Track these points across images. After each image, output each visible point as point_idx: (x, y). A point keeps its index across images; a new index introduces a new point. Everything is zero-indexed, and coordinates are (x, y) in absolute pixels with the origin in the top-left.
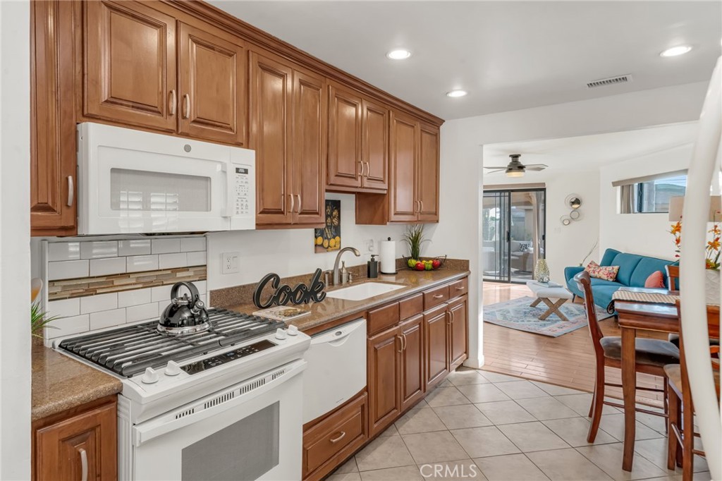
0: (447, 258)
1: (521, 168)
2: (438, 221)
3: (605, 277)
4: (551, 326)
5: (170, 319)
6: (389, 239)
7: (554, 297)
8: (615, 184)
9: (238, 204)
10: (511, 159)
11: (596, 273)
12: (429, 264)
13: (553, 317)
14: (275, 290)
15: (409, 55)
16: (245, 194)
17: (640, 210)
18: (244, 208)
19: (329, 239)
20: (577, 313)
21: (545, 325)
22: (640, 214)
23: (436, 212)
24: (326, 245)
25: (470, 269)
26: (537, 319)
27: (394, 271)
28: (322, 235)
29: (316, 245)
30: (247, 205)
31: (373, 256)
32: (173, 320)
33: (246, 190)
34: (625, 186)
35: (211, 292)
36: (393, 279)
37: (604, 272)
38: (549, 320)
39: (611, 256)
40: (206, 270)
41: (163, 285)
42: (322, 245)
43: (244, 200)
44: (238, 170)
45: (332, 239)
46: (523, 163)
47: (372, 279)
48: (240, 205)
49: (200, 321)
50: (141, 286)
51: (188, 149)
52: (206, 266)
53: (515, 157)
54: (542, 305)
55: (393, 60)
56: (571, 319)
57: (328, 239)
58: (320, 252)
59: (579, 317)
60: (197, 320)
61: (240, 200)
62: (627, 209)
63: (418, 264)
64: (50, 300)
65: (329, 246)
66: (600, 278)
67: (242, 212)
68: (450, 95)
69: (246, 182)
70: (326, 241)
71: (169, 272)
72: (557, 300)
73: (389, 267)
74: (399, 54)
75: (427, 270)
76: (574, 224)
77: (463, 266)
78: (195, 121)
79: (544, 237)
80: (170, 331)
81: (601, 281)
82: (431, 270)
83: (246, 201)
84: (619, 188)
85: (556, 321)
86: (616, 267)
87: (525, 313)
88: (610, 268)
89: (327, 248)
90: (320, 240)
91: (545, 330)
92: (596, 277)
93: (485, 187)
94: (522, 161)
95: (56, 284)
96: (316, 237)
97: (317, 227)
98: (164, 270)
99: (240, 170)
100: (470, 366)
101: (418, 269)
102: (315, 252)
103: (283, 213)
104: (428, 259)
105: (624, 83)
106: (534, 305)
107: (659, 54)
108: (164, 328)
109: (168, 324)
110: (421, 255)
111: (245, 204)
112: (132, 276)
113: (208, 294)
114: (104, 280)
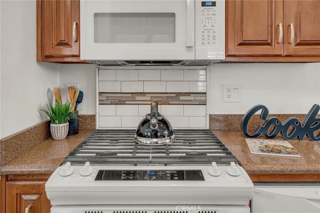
9: (203, 36)
14: (264, 121)
16: (212, 26)
18: (211, 38)
30: (214, 36)
33: (213, 21)
35: (210, 115)
40: (206, 97)
41: (169, 104)
43: (211, 31)
44: (204, 4)
48: (206, 36)
52: (205, 93)
61: (206, 31)
64: (99, 104)
67: (209, 43)
69: (213, 15)
71: (174, 95)
83: (214, 32)
95: (103, 95)
98: (170, 93)
103: (269, 44)
111: (212, 35)
112: (147, 95)
113: (208, 116)
114: (130, 95)
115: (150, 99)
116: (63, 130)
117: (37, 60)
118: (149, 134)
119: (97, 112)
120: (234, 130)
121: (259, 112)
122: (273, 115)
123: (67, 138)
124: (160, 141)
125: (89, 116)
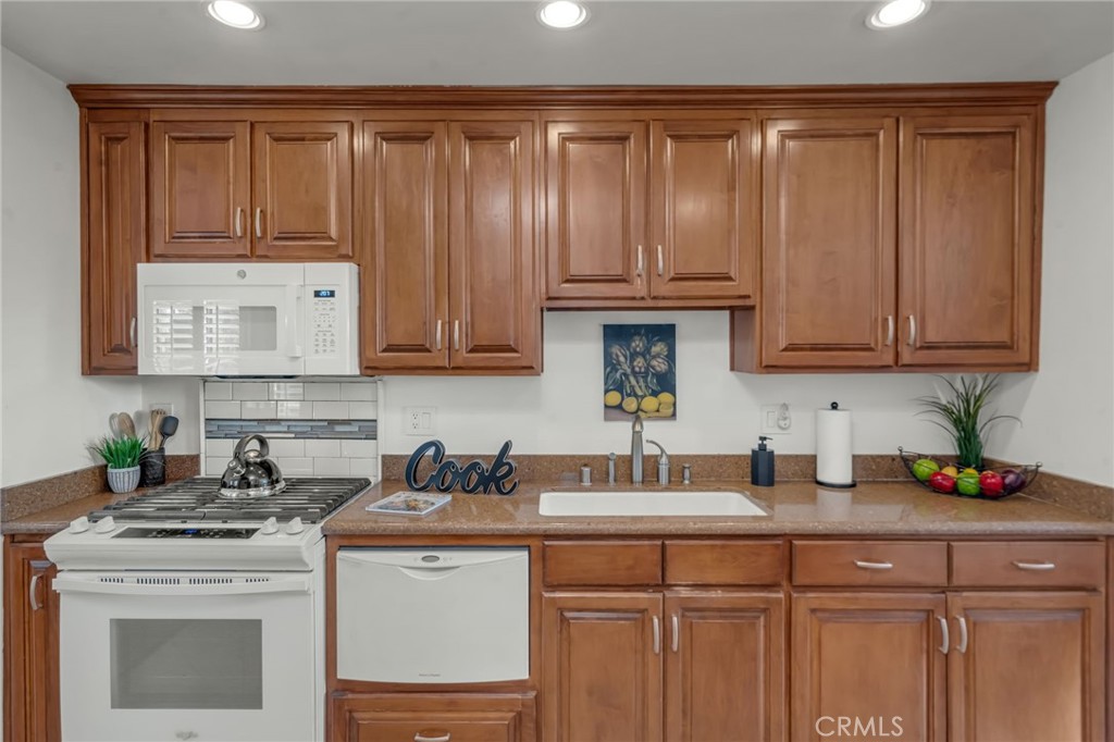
6: (834, 406)
9: (317, 340)
16: (330, 326)
18: (328, 344)
19: (640, 398)
24: (630, 407)
27: (848, 480)
28: (621, 389)
29: (606, 407)
30: (332, 341)
31: (763, 439)
33: (331, 319)
35: (383, 456)
40: (376, 427)
41: (318, 438)
42: (621, 407)
43: (328, 334)
44: (317, 294)
45: (649, 398)
48: (321, 340)
50: (293, 435)
51: (242, 274)
52: (375, 421)
57: (636, 396)
58: (615, 420)
61: (321, 334)
64: (207, 438)
65: (639, 410)
67: (325, 351)
69: (331, 309)
70: (631, 400)
71: (326, 424)
78: (276, 238)
83: (332, 335)
89: (634, 413)
90: (615, 398)
95: (213, 422)
96: (606, 391)
98: (317, 420)
99: (323, 293)
102: (606, 420)
103: (429, 351)
111: (329, 339)
112: (283, 423)
113: (380, 458)
114: (256, 423)
115: (286, 429)
116: (126, 479)
117: (83, 374)
118: (236, 483)
119: (203, 450)
120: (398, 481)
121: (431, 452)
122: (449, 456)
123: (137, 490)
124: (252, 492)
125: (188, 456)
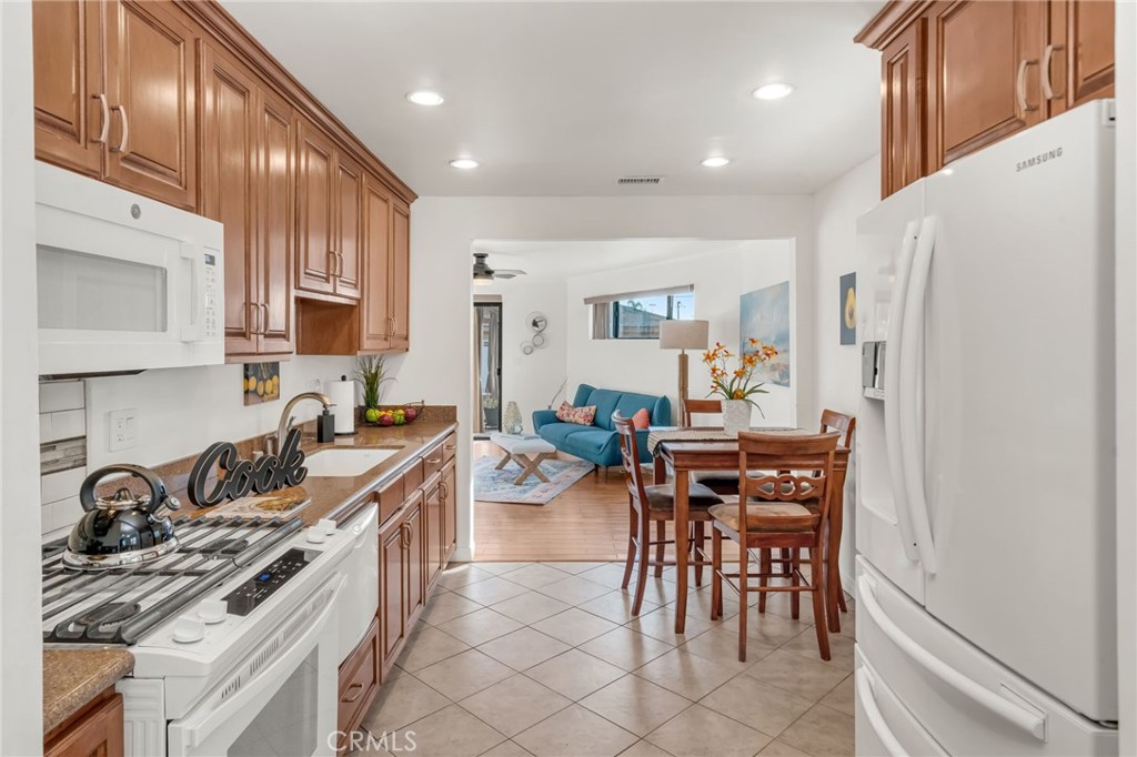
0: (426, 404)
1: (489, 273)
2: (407, 350)
3: (581, 421)
4: (533, 491)
5: (100, 539)
6: (344, 378)
7: (532, 451)
8: (587, 301)
10: (474, 258)
11: (571, 416)
12: (399, 415)
13: (533, 479)
15: (442, 101)
16: (212, 302)
17: (616, 336)
18: (210, 325)
19: (265, 381)
20: (555, 470)
21: (525, 491)
22: (616, 340)
23: (407, 336)
24: (261, 391)
25: (458, 419)
26: (512, 485)
27: (352, 430)
28: (255, 375)
29: (247, 392)
30: (214, 321)
31: (324, 407)
32: (107, 541)
33: (213, 293)
34: (598, 303)
36: (350, 441)
37: (581, 415)
38: (527, 485)
39: (585, 395)
40: (85, 447)
42: (255, 391)
43: (211, 312)
45: (269, 381)
46: (491, 267)
47: (325, 445)
49: (163, 535)
52: (84, 437)
53: (481, 257)
54: (512, 465)
55: (415, 104)
56: (552, 479)
57: (263, 379)
58: (254, 403)
59: (558, 475)
60: (157, 534)
62: (599, 334)
63: (384, 416)
65: (265, 392)
66: (576, 423)
68: (455, 164)
69: (212, 281)
70: (261, 383)
72: (536, 456)
73: (345, 422)
74: (426, 98)
75: (398, 425)
76: (537, 352)
77: (447, 415)
78: (126, 159)
79: (499, 372)
80: (102, 562)
81: (575, 427)
82: (402, 425)
83: (213, 314)
84: (591, 306)
85: (536, 484)
86: (594, 407)
87: (493, 478)
88: (586, 409)
89: (263, 396)
90: (252, 383)
91: (528, 497)
92: (571, 422)
93: (475, 296)
94: (489, 263)
96: (247, 377)
97: (247, 362)
100: (458, 560)
101: (383, 424)
102: (246, 404)
103: (244, 335)
104: (395, 408)
105: (653, 185)
106: (499, 468)
107: (701, 162)
108: (83, 559)
109: (94, 549)
110: (382, 402)
111: (211, 318)
